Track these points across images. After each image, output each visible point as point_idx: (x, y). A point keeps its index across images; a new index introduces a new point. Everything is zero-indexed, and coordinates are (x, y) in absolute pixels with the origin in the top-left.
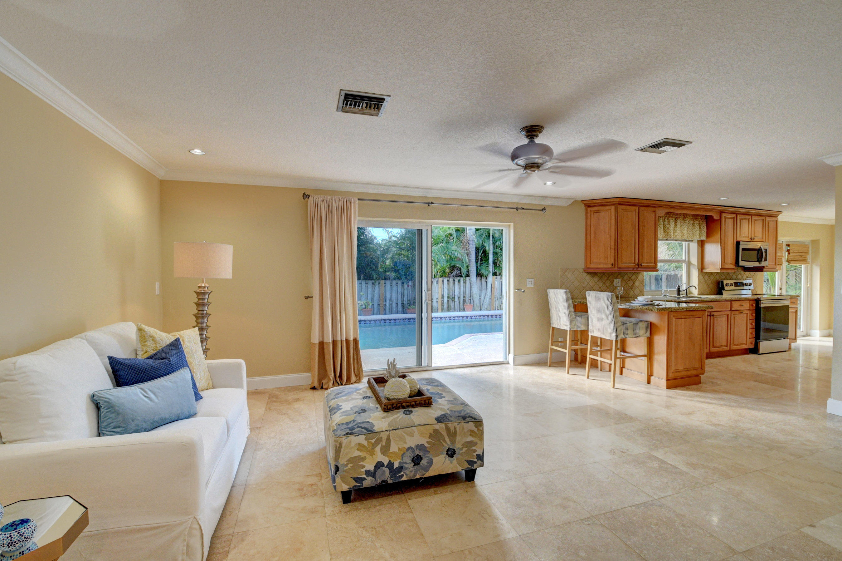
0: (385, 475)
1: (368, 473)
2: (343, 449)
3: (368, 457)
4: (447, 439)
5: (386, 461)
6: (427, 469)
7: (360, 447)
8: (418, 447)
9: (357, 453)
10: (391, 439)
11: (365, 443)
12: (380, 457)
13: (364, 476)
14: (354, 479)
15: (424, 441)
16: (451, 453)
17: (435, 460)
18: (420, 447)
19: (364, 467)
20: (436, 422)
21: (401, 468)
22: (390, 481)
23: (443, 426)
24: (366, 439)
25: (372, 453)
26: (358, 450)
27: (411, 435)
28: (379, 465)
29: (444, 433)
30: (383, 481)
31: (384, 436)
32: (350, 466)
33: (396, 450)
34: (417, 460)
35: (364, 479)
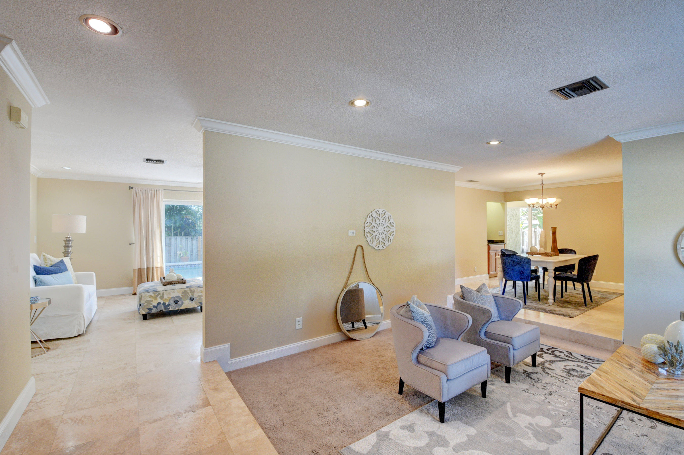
0: (162, 307)
1: (154, 307)
2: (143, 297)
3: (154, 301)
4: (190, 294)
5: (162, 302)
6: (181, 306)
7: (151, 296)
8: (176, 297)
9: (149, 299)
10: (165, 294)
11: (153, 295)
12: (159, 301)
13: (152, 308)
14: (148, 309)
15: (180, 295)
16: (192, 299)
17: (184, 302)
18: (178, 297)
19: (152, 304)
20: (186, 288)
21: (169, 305)
22: (164, 310)
23: (189, 289)
24: (153, 294)
25: (156, 299)
26: (149, 297)
27: (174, 292)
28: (159, 303)
29: (189, 292)
30: (161, 310)
31: (161, 293)
32: (146, 304)
33: (167, 298)
34: (176, 302)
35: (152, 309)
